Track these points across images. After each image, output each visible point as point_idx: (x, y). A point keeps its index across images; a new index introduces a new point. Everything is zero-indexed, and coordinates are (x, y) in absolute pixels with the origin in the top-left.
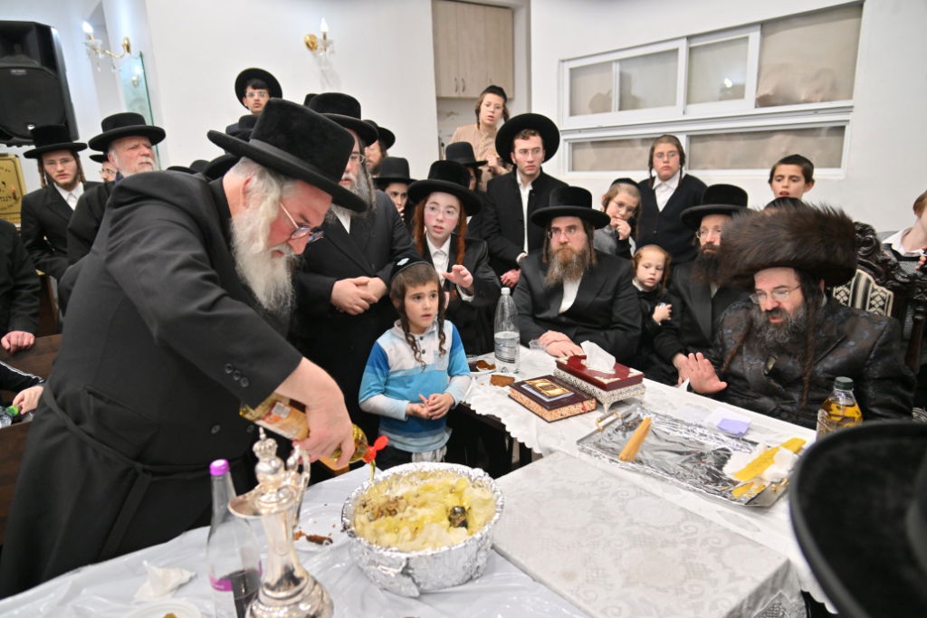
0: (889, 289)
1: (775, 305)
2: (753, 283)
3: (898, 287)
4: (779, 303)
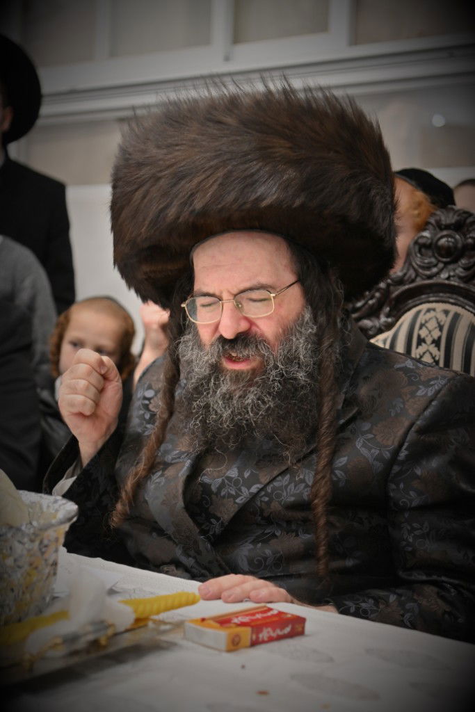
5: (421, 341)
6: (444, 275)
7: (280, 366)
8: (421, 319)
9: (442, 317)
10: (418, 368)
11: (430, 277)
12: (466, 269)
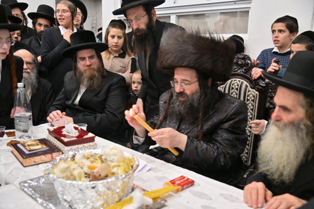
0: (256, 90)
1: (182, 90)
2: (173, 74)
3: (261, 89)
4: (184, 90)
5: (233, 88)
6: (239, 71)
7: (190, 102)
8: (233, 83)
9: (238, 82)
10: (231, 99)
11: (235, 71)
12: (245, 70)
